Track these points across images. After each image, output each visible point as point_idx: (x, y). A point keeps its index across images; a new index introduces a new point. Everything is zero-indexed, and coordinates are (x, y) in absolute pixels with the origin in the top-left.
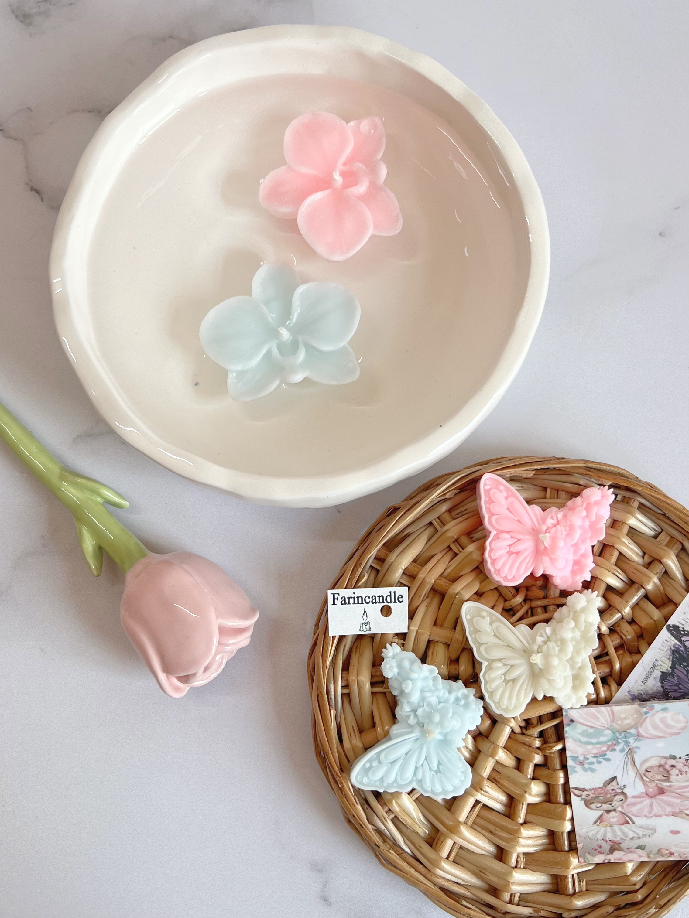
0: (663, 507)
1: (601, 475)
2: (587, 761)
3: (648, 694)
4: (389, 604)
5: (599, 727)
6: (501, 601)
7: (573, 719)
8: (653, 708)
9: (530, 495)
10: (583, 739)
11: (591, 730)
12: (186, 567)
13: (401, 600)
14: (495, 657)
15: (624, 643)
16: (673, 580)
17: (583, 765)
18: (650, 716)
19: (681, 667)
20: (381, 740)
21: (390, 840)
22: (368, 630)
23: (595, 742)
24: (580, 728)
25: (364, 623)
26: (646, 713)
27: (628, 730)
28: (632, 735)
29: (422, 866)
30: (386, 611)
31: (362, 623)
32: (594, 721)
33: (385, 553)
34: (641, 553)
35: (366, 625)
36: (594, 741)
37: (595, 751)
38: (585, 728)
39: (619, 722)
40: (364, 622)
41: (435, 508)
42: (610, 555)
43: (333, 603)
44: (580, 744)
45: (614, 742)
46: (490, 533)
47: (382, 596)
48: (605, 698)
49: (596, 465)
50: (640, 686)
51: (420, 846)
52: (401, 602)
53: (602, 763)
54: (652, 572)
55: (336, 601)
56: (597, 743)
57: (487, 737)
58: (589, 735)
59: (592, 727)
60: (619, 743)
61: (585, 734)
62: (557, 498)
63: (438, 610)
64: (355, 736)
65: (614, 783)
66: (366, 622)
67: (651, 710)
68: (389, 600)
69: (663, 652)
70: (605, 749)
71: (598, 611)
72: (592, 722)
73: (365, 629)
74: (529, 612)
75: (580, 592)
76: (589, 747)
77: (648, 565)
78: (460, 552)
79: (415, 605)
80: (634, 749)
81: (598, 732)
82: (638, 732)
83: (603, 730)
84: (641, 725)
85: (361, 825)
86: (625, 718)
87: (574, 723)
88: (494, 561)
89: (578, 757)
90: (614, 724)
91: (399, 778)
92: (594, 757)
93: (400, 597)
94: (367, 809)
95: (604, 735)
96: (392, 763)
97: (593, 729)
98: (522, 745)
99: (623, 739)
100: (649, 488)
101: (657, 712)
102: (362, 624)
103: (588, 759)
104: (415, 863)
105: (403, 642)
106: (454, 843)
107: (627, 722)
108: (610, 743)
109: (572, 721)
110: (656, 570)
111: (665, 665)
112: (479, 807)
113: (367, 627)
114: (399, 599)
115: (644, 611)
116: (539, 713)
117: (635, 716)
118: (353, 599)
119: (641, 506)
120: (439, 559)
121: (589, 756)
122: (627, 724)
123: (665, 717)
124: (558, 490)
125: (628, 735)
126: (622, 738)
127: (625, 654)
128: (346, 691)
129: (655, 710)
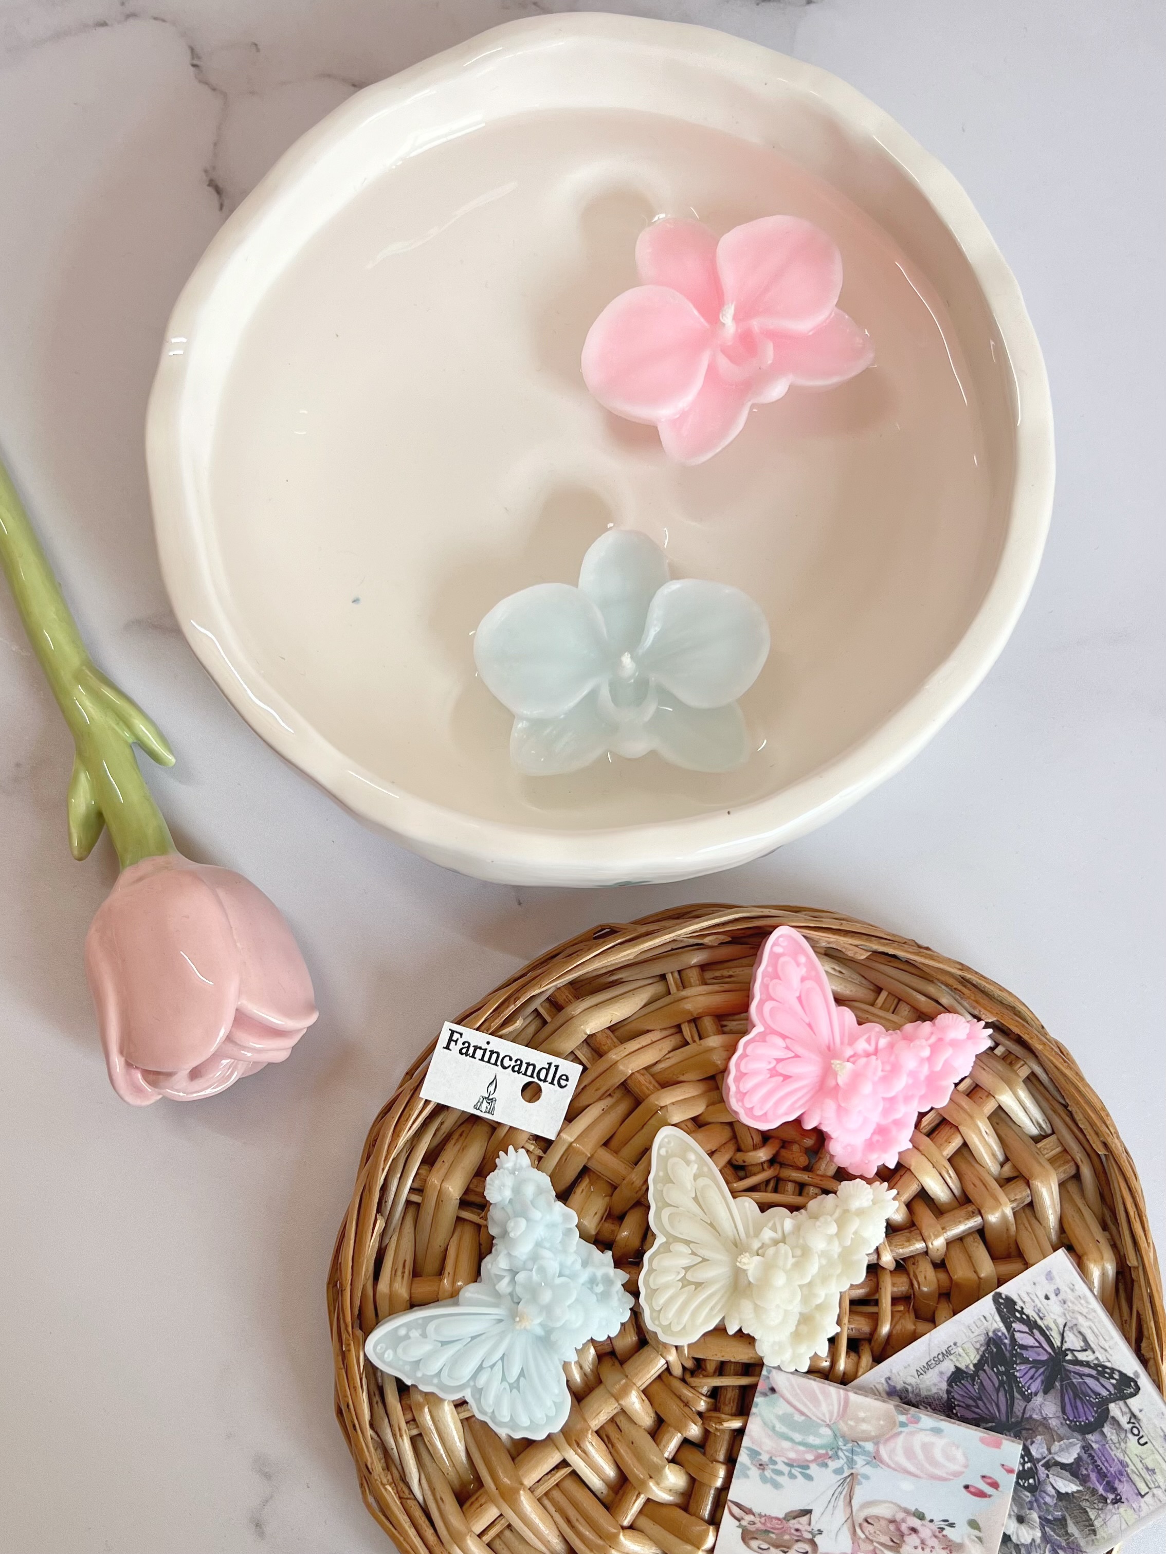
0: (1068, 1093)
1: (981, 1001)
2: (772, 1467)
3: (918, 1395)
4: (541, 1083)
5: (814, 1418)
6: (731, 1148)
7: (775, 1387)
8: (917, 1421)
9: (846, 990)
10: (780, 1428)
11: (798, 1418)
12: (221, 893)
13: (563, 1083)
14: (681, 1234)
15: (912, 1296)
16: (1039, 1221)
17: (763, 1469)
18: (907, 1433)
19: (994, 1371)
20: (441, 1300)
21: (397, 1469)
22: (488, 1113)
23: (797, 1440)
24: (782, 1408)
25: (486, 1098)
26: (903, 1425)
27: (860, 1441)
28: (866, 1453)
29: (432, 1531)
30: (531, 1092)
31: (482, 1097)
32: (811, 1406)
33: (567, 996)
34: (1001, 1157)
35: (489, 1103)
36: (798, 1437)
37: (792, 1455)
38: (790, 1410)
39: (851, 1423)
40: (487, 1096)
41: (678, 954)
42: (946, 1141)
43: (445, 1046)
44: (771, 1433)
45: (830, 1453)
46: (754, 1026)
47: (534, 1066)
48: (844, 1373)
49: (980, 979)
50: (912, 1376)
51: (441, 1499)
52: (561, 1087)
53: (796, 1480)
54: (1007, 1195)
55: (453, 1043)
56: (800, 1444)
57: (622, 1363)
58: (793, 1426)
59: (802, 1413)
60: (838, 1458)
61: (785, 1419)
62: (893, 1013)
63: (619, 1124)
64: (403, 1277)
65: (804, 1520)
66: (491, 1097)
67: (912, 1423)
68: (542, 1076)
69: (972, 1336)
70: (810, 1457)
71: (885, 1224)
72: (805, 1405)
73: (484, 1110)
74: (772, 1184)
75: (869, 1181)
76: (786, 1444)
77: (1005, 1182)
78: (694, 1041)
79: (583, 1101)
80: (859, 1477)
81: (809, 1426)
82: (877, 1452)
83: (819, 1426)
84: (887, 1440)
85: (354, 1426)
86: (863, 1420)
87: (775, 1396)
88: (741, 1076)
89: (759, 1454)
90: (841, 1422)
91: (445, 1374)
92: (787, 1464)
93: (564, 1077)
94: (377, 1403)
95: (817, 1435)
96: (444, 1343)
97: (803, 1418)
98: (675, 1397)
99: (847, 1454)
100: (1055, 1051)
101: (922, 1430)
102: (482, 1099)
103: (775, 1463)
104: (424, 1522)
105: (541, 1154)
106: (501, 1515)
107: (864, 1427)
108: (822, 1451)
109: (773, 1390)
110: (1016, 1195)
111: (967, 1358)
112: (564, 1471)
113: (489, 1107)
114: (561, 1081)
115: (968, 1255)
116: (723, 1356)
117: (882, 1422)
118: (482, 1051)
119: (1033, 1079)
120: (654, 1040)
121: (778, 1459)
122: (863, 1431)
123: (933, 1444)
124: (900, 1000)
125: (859, 1450)
126: (847, 1451)
127: (907, 1315)
128: (415, 1198)
129: (920, 1425)
